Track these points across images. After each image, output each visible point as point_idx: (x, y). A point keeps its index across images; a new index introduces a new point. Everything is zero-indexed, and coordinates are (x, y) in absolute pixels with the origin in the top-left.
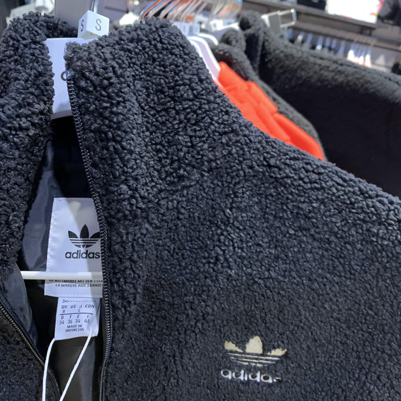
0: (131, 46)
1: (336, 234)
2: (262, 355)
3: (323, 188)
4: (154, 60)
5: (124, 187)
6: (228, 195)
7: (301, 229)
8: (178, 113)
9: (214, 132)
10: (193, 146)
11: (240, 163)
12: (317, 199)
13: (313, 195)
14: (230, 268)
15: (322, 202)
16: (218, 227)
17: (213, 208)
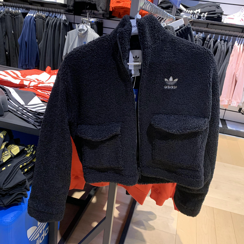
0: (146, 19)
1: (185, 51)
2: (173, 81)
3: (183, 43)
4: (150, 22)
5: (146, 42)
6: (165, 45)
7: (179, 51)
8: (155, 30)
9: (162, 34)
10: (158, 36)
11: (167, 39)
12: (182, 45)
13: (181, 44)
14: (165, 59)
15: (183, 45)
16: (163, 51)
17: (162, 48)
